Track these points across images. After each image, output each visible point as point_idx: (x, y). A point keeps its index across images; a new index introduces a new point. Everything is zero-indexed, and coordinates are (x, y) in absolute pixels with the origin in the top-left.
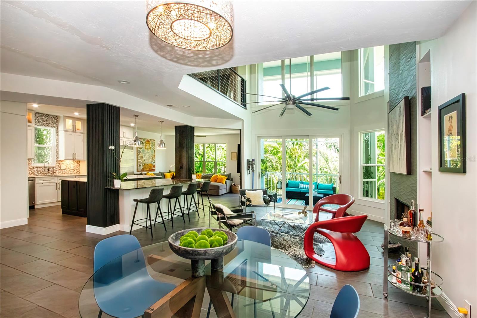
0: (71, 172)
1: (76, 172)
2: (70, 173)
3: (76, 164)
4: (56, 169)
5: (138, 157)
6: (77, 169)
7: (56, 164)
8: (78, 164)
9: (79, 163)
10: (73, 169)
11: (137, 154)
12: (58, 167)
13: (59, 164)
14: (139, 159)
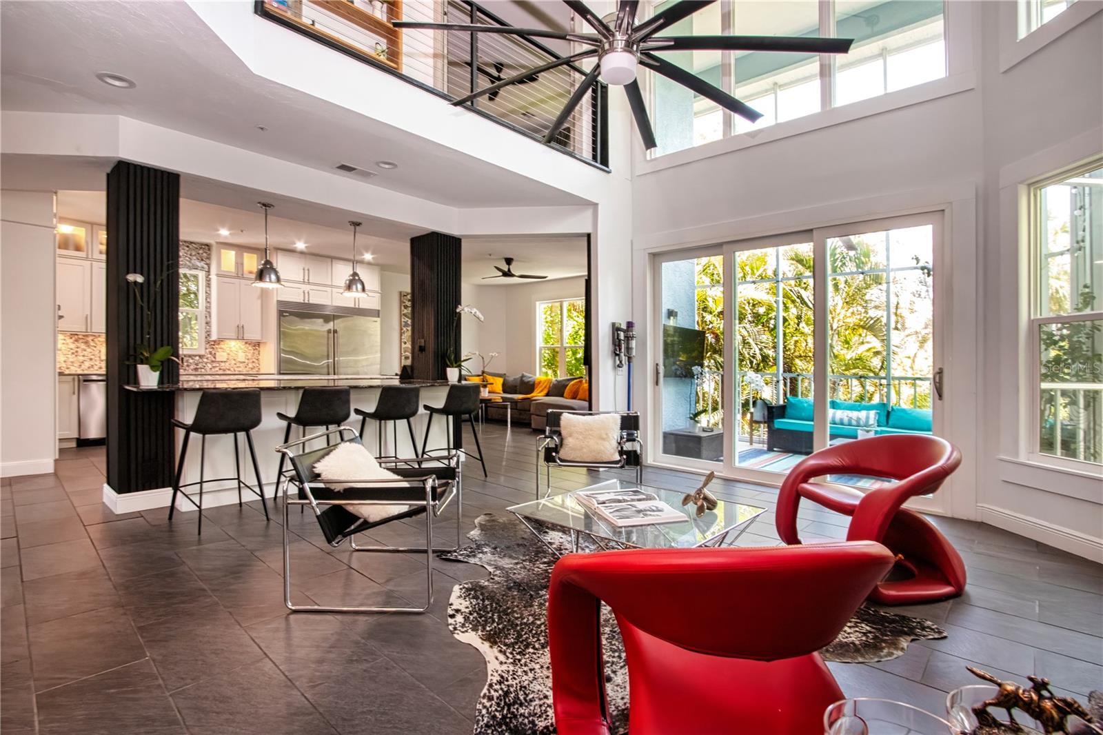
0: (239, 367)
1: (252, 369)
2: (236, 369)
3: (252, 351)
4: (205, 360)
5: (403, 337)
6: (253, 362)
7: (206, 349)
8: (256, 349)
10: (245, 360)
11: (401, 329)
12: (209, 356)
13: (213, 348)
14: (405, 343)
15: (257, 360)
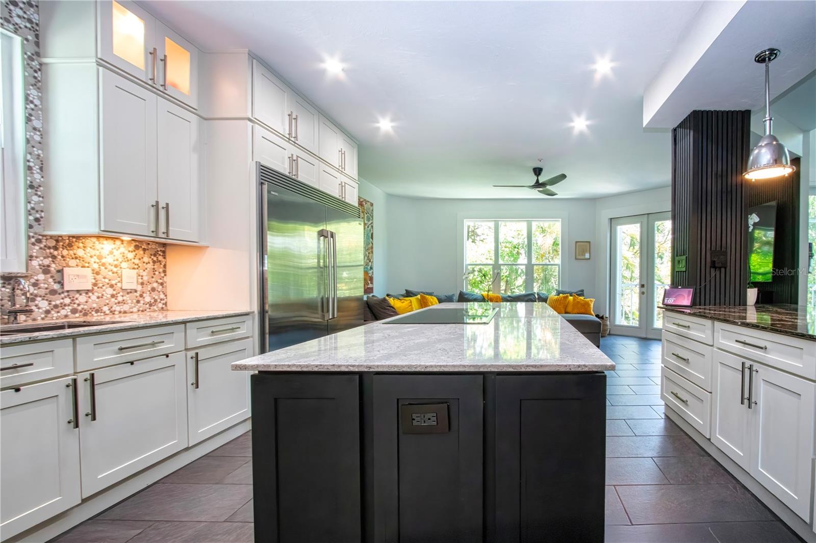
0: (124, 302)
1: (151, 305)
2: (117, 308)
3: (150, 266)
4: (30, 290)
6: (153, 289)
7: (31, 258)
8: (159, 261)
9: (160, 258)
10: (134, 286)
12: (41, 277)
13: (54, 257)
15: (162, 284)
